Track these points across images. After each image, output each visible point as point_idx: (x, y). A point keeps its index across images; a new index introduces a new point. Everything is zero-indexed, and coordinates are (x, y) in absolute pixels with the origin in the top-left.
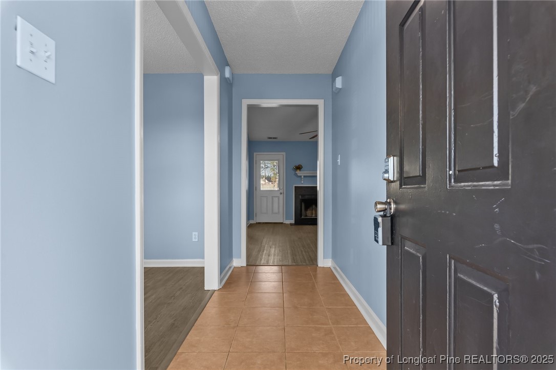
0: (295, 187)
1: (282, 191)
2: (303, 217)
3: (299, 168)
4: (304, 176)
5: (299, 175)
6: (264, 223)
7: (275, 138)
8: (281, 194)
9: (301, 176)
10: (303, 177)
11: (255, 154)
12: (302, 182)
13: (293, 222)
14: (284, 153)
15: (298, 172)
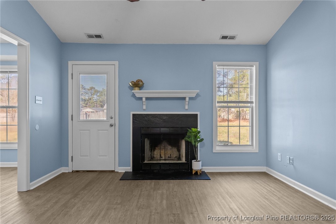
0: (133, 115)
1: (112, 122)
2: (146, 162)
3: (138, 85)
4: (147, 99)
5: (138, 95)
6: (84, 171)
7: (98, 36)
8: (111, 126)
9: (141, 99)
10: (144, 99)
11: (70, 63)
12: (144, 107)
13: (130, 169)
14: (116, 63)
15: (136, 91)
